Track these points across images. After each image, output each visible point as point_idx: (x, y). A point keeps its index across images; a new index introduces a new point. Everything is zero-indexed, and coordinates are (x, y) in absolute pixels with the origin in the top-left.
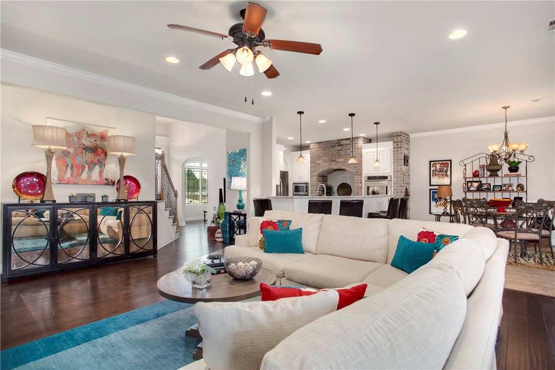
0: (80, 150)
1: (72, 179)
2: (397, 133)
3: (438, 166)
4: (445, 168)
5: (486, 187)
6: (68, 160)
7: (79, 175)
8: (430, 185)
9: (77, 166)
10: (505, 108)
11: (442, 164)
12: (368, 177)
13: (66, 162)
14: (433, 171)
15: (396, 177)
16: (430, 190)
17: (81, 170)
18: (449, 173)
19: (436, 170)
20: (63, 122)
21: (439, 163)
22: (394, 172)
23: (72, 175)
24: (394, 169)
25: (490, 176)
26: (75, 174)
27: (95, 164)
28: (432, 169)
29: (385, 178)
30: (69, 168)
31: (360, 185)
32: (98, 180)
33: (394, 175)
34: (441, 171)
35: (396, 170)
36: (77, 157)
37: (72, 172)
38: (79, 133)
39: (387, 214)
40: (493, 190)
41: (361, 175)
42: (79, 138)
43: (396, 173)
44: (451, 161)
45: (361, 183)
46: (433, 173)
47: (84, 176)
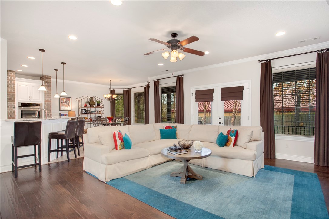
2: (48, 76)
3: (64, 100)
4: (68, 102)
5: (89, 112)
8: (60, 110)
10: (110, 80)
11: (66, 99)
12: (21, 103)
14: (62, 102)
15: (47, 105)
16: (60, 113)
18: (70, 104)
19: (63, 102)
21: (65, 98)
22: (45, 101)
24: (45, 99)
25: (90, 107)
28: (61, 101)
29: (37, 105)
31: (14, 109)
33: (45, 103)
34: (66, 103)
35: (47, 100)
39: (65, 132)
40: (92, 114)
41: (15, 101)
43: (47, 102)
44: (71, 98)
45: (15, 108)
46: (61, 104)
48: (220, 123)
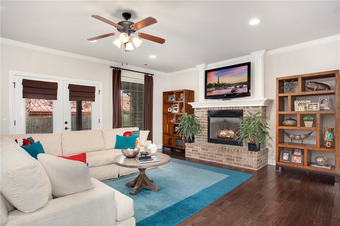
48: (66, 128)
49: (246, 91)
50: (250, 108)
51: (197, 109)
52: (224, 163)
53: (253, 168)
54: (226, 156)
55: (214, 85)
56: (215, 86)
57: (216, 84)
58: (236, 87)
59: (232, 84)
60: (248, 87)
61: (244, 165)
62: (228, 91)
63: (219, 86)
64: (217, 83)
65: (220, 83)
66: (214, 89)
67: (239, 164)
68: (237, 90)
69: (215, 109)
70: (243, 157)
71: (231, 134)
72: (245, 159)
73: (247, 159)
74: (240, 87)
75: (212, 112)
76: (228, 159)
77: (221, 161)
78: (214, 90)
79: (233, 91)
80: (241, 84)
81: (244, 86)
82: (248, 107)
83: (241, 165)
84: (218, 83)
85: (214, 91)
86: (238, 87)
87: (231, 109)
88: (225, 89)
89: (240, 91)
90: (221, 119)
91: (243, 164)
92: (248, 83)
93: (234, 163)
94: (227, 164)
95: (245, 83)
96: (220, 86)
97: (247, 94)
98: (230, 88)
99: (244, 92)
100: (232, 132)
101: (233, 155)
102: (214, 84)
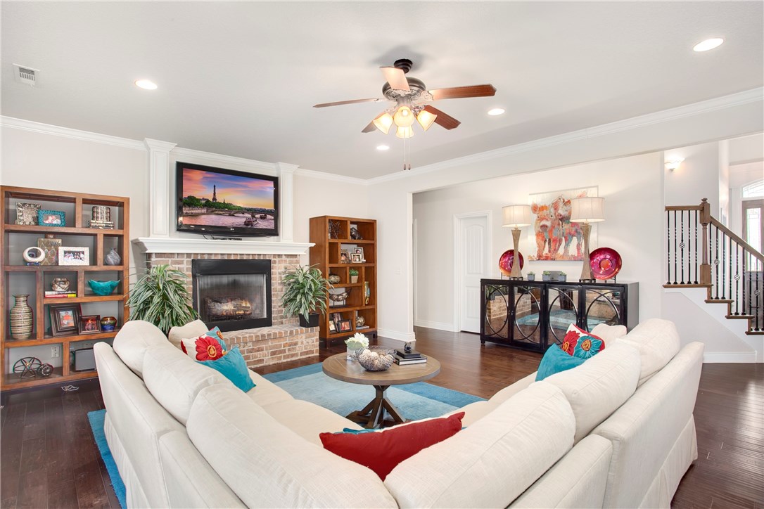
0: (557, 222)
1: (549, 255)
6: (546, 235)
7: (556, 250)
9: (554, 240)
13: (543, 237)
17: (558, 244)
20: (541, 195)
23: (549, 251)
26: (552, 250)
27: (573, 236)
30: (547, 243)
32: (576, 255)
36: (554, 230)
37: (550, 248)
38: (556, 203)
42: (555, 209)
47: (561, 251)
49: (272, 226)
50: (284, 257)
51: (159, 255)
52: (267, 364)
53: (313, 353)
54: (271, 347)
55: (203, 202)
56: (204, 206)
57: (208, 201)
58: (253, 217)
59: (246, 209)
60: (274, 219)
61: (301, 354)
62: (239, 221)
63: (216, 208)
64: (211, 200)
65: (218, 201)
66: (204, 211)
67: (293, 356)
68: (255, 223)
69: (213, 257)
70: (299, 341)
71: (246, 307)
72: (302, 343)
73: (305, 342)
74: (261, 218)
75: (203, 264)
76: (273, 353)
77: (261, 361)
78: (204, 214)
79: (248, 223)
80: (264, 213)
81: (269, 217)
82: (279, 256)
83: (296, 355)
84: (214, 199)
85: (203, 216)
86: (258, 216)
87: (251, 258)
88: (230, 215)
89: (262, 224)
90: (225, 279)
91: (299, 352)
92: (275, 213)
93: (285, 357)
94: (271, 363)
95: (270, 212)
96: (220, 207)
97: (274, 232)
98: (241, 215)
99: (269, 227)
100: (246, 304)
101: (282, 343)
102: (203, 199)
